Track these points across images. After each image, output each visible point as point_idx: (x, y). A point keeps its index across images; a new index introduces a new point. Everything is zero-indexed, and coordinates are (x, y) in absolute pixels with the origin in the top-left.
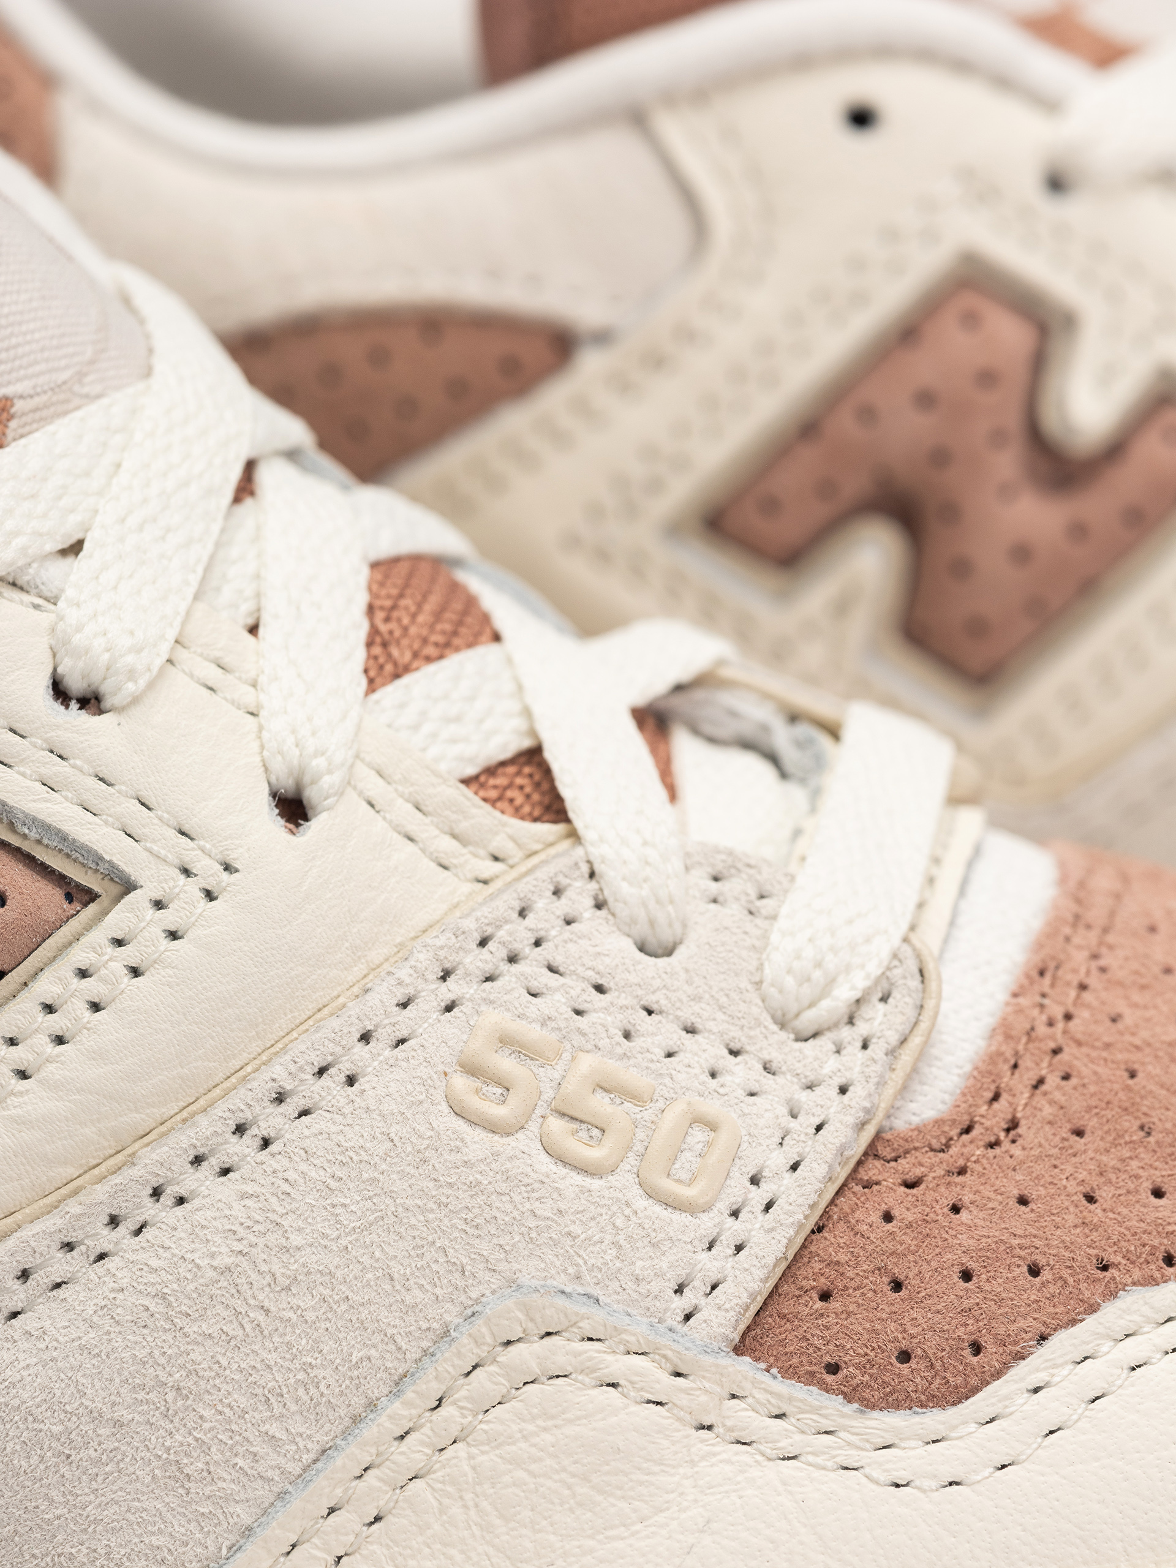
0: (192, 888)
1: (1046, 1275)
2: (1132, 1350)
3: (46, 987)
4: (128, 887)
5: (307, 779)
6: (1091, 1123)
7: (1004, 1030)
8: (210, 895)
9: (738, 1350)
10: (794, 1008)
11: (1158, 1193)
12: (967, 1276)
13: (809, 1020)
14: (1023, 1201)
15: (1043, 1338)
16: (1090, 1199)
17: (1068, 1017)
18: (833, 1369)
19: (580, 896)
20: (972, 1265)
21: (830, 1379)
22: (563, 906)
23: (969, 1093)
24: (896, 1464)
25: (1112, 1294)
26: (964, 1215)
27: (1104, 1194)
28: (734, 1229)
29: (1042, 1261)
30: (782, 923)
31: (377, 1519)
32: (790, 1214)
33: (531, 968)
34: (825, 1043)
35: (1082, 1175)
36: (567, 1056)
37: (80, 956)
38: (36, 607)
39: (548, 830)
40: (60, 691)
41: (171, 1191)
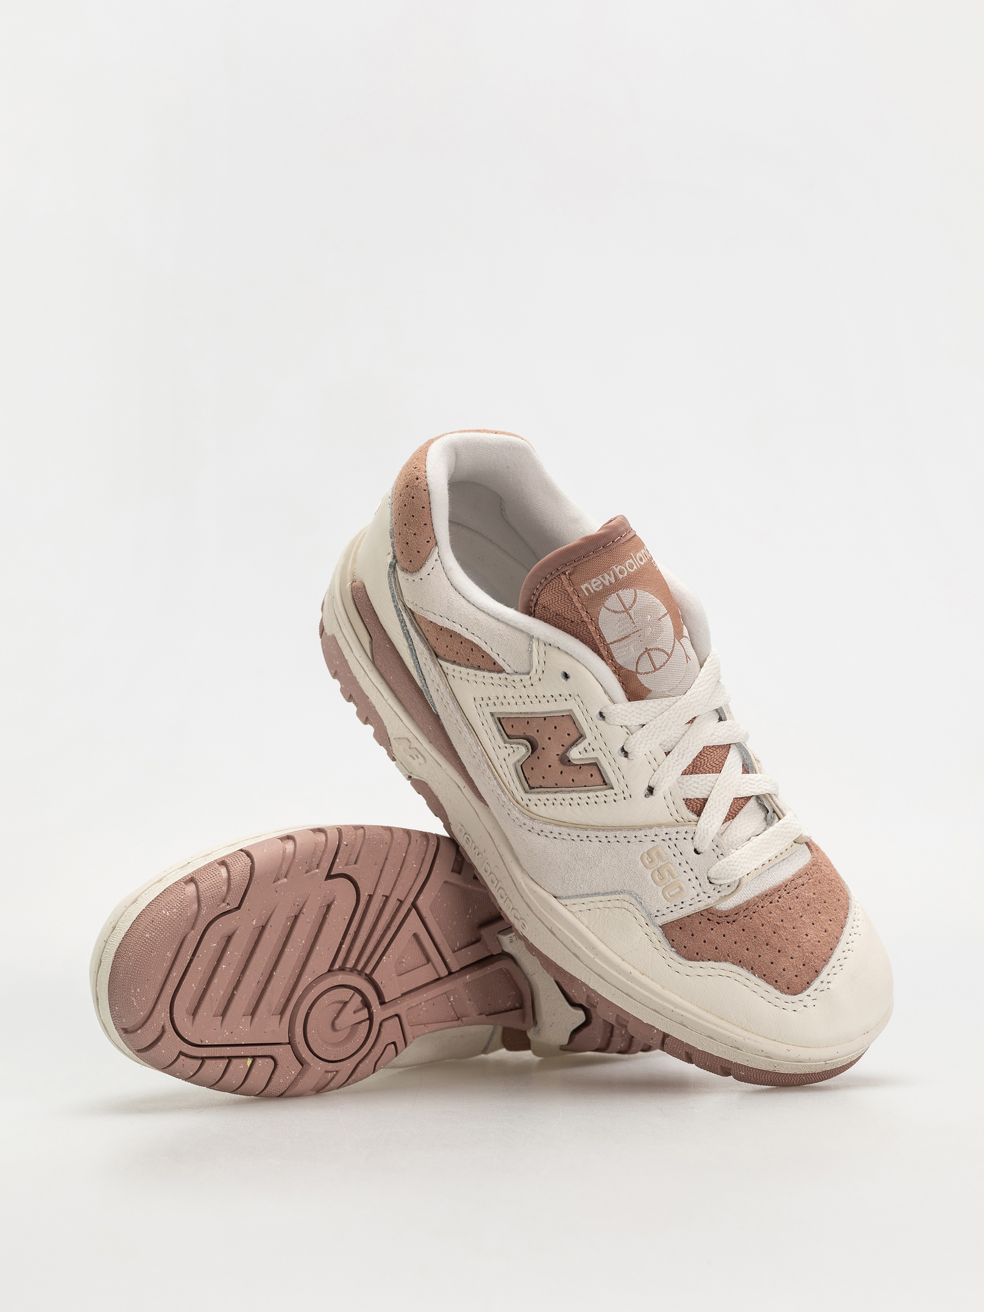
0: (622, 796)
1: (717, 950)
2: (722, 973)
3: (590, 794)
4: (613, 788)
5: (655, 789)
6: (746, 930)
7: (748, 902)
8: (625, 798)
9: (660, 927)
10: (712, 877)
11: (747, 949)
12: (705, 942)
13: (712, 881)
14: (724, 936)
15: (709, 960)
16: (735, 943)
17: (762, 907)
18: (673, 941)
19: (689, 837)
20: (707, 941)
21: (671, 942)
22: (685, 836)
23: (732, 910)
24: (671, 962)
25: (726, 961)
26: (712, 931)
27: (738, 944)
28: (674, 909)
29: (718, 948)
30: (720, 862)
31: (590, 910)
32: (683, 913)
33: (671, 844)
34: (713, 887)
35: (737, 938)
36: (666, 862)
37: (598, 793)
38: (628, 733)
39: (695, 817)
40: (623, 749)
41: (589, 838)
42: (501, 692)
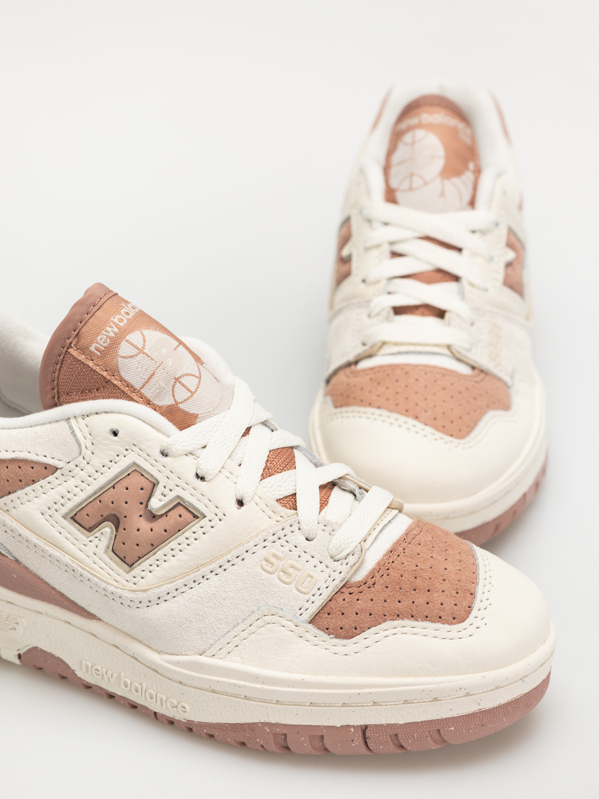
0: (217, 518)
1: (372, 616)
2: (387, 633)
3: (187, 534)
4: (205, 517)
5: (243, 498)
6: (389, 586)
7: (379, 564)
8: (220, 520)
9: (310, 623)
10: (334, 555)
11: (399, 602)
12: (357, 614)
13: (337, 557)
14: (372, 600)
15: (369, 628)
16: (385, 601)
17: (393, 562)
18: (327, 629)
19: (295, 528)
20: (358, 612)
21: (326, 631)
22: (292, 529)
23: (368, 576)
24: (336, 649)
25: (385, 621)
26: (359, 601)
27: (388, 601)
28: (313, 599)
29: (372, 613)
30: (335, 537)
31: (237, 646)
32: (324, 597)
33: (283, 541)
34: (339, 563)
35: (385, 596)
36: (286, 560)
37: (194, 529)
38: (195, 459)
39: (293, 511)
40: (197, 476)
41: (205, 577)
42: (62, 490)
